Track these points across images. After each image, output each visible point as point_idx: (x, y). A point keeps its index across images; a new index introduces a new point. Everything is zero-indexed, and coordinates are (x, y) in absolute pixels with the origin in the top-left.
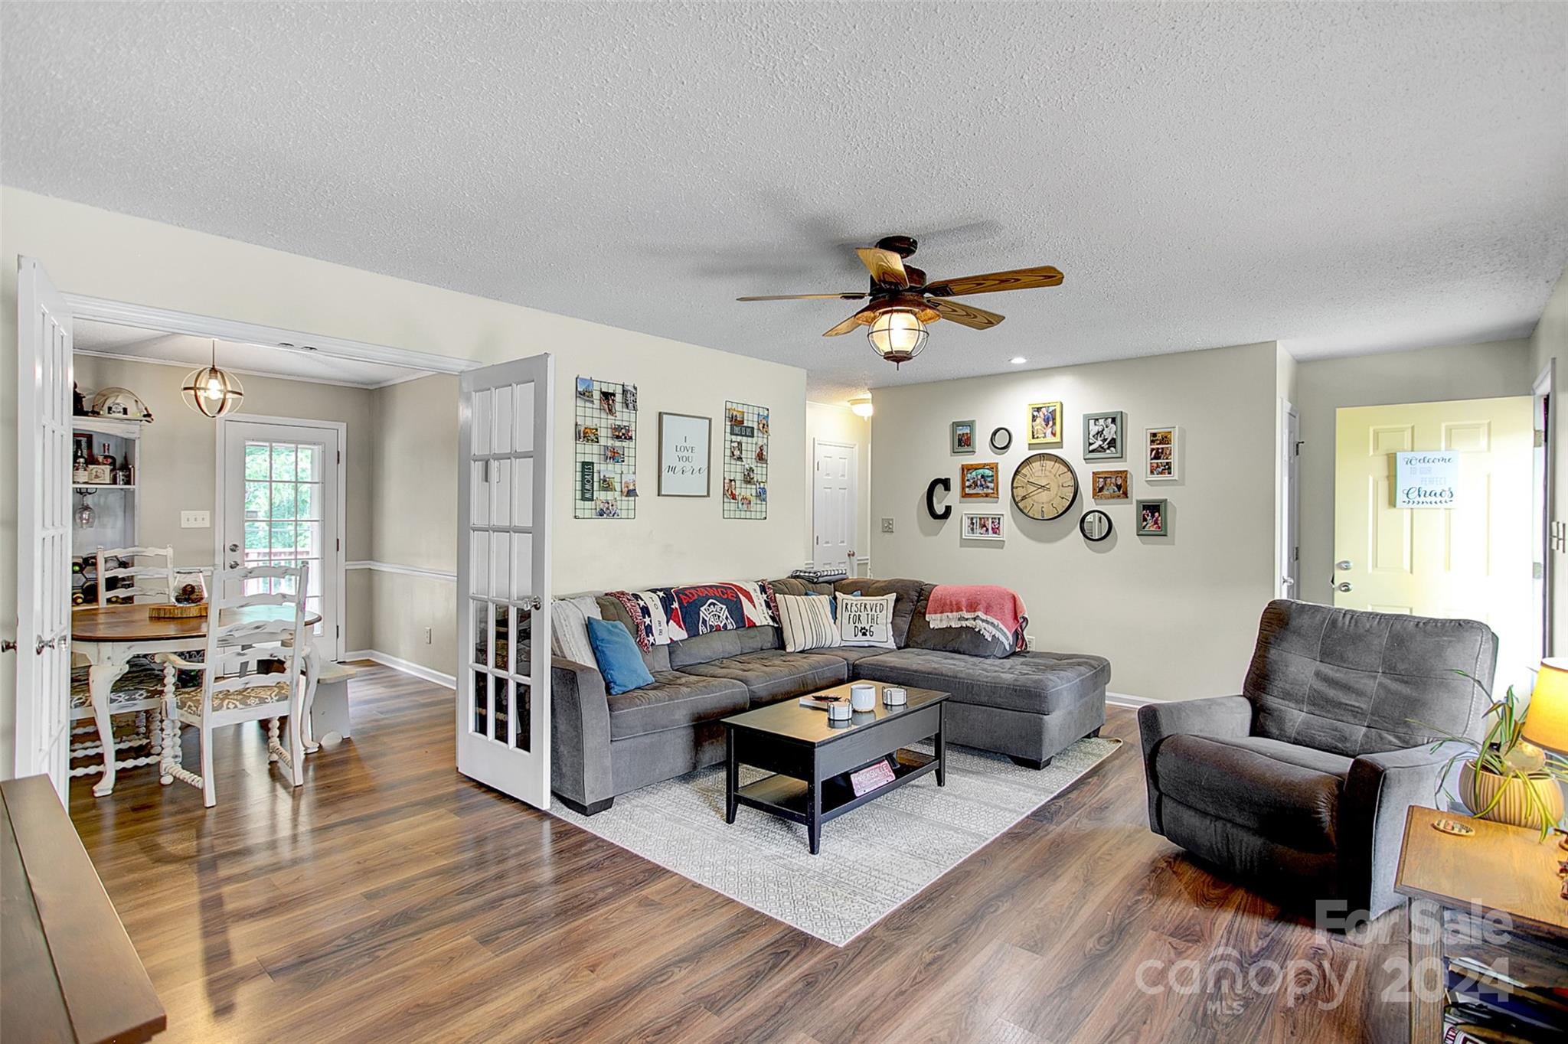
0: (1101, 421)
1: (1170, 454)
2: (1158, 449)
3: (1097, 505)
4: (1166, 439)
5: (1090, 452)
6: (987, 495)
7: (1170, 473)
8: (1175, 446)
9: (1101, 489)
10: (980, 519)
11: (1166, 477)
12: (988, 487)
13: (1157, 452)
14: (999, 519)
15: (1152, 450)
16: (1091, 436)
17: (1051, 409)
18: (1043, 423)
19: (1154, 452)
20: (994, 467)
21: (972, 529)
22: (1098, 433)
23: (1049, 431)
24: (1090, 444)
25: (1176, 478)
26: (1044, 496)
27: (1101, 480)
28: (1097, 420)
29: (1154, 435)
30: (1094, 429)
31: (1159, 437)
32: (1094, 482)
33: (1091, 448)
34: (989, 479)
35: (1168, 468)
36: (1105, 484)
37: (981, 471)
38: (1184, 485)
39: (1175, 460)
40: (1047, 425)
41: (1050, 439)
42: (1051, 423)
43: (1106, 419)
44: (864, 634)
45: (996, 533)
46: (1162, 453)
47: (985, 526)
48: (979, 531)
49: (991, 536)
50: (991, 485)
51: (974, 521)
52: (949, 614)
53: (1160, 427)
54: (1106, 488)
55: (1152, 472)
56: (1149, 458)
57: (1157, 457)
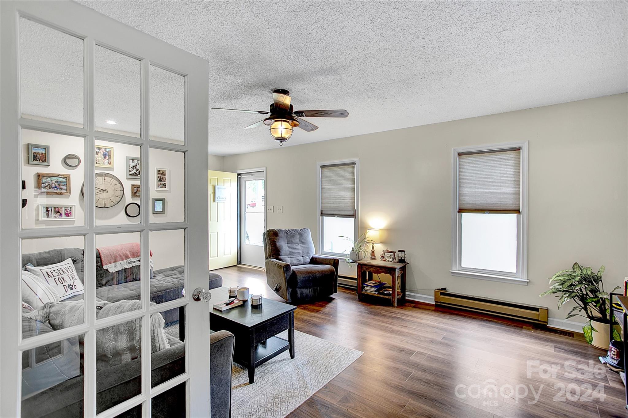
0: (136, 161)
1: (166, 180)
2: (161, 177)
3: (133, 200)
4: (164, 173)
5: (130, 175)
6: (61, 194)
7: (165, 188)
8: (167, 176)
9: (136, 193)
10: (54, 208)
11: (164, 189)
12: (61, 189)
13: (160, 179)
14: (71, 208)
15: (158, 177)
16: (130, 167)
17: (107, 150)
18: (103, 157)
19: (159, 178)
20: (67, 178)
21: (48, 215)
22: (134, 167)
23: (106, 161)
24: (130, 171)
25: (168, 190)
26: (104, 195)
27: (135, 189)
28: (134, 160)
29: (159, 171)
30: (132, 164)
31: (161, 172)
32: (132, 190)
33: (131, 173)
34: (63, 184)
35: (165, 185)
36: (138, 190)
37: (55, 178)
38: (170, 192)
39: (167, 182)
40: (105, 158)
41: (107, 165)
42: (107, 157)
43: (138, 160)
44: (72, 289)
45: (68, 216)
46: (162, 179)
47: (59, 212)
48: (53, 215)
49: (64, 218)
50: (65, 187)
51: (50, 209)
52: (121, 262)
53: (162, 168)
54: (138, 192)
55: (158, 187)
56: (157, 181)
57: (160, 180)
